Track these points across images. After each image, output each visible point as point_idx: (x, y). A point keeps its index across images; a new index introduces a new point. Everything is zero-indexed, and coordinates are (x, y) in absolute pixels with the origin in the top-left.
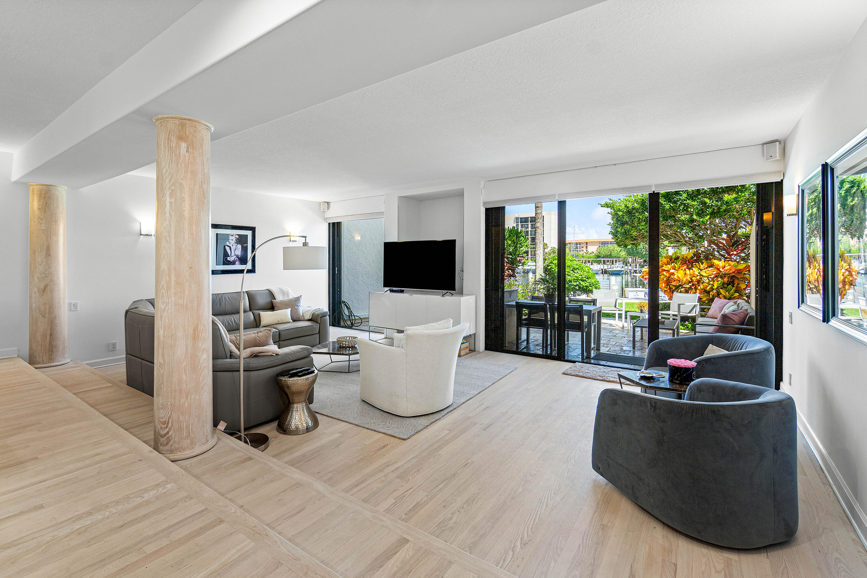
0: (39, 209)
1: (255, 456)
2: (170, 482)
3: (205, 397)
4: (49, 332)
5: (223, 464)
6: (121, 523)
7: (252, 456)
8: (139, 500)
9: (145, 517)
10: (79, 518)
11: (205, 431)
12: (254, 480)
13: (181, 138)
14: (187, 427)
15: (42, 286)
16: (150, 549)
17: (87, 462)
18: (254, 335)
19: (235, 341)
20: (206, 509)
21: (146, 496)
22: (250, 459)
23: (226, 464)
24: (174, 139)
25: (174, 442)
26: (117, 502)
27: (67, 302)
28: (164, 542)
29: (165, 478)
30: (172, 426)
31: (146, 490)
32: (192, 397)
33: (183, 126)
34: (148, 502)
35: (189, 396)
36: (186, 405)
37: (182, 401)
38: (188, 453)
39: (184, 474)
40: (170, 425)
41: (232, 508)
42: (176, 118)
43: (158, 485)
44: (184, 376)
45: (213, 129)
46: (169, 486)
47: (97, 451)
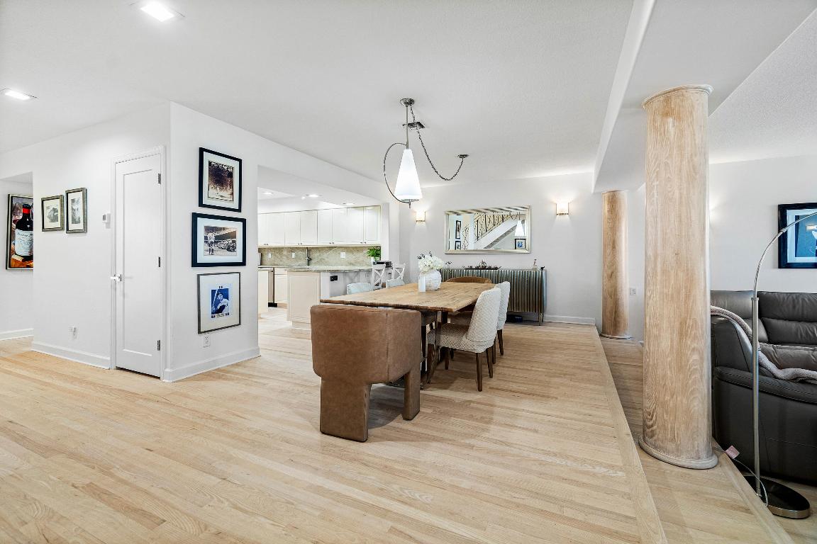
0: (608, 211)
1: (756, 512)
2: (623, 471)
3: (695, 404)
4: (614, 310)
5: (707, 494)
6: (566, 477)
7: (752, 509)
8: (590, 468)
9: (584, 485)
10: (548, 453)
11: (696, 446)
12: (736, 538)
13: (666, 114)
14: (672, 428)
15: (610, 272)
16: (568, 513)
17: (580, 417)
18: (807, 352)
19: (773, 354)
20: (634, 519)
21: (598, 469)
22: (747, 511)
23: (711, 497)
24: (659, 118)
25: (658, 439)
26: (576, 460)
27: (628, 287)
28: (581, 517)
29: (622, 465)
30: (656, 420)
31: (601, 464)
32: (679, 399)
33: (668, 100)
34: (594, 475)
35: (675, 396)
36: (671, 405)
37: (667, 398)
38: (672, 458)
39: (640, 472)
40: (654, 418)
41: (661, 540)
42: (659, 95)
43: (612, 467)
44: (669, 372)
45: (711, 89)
46: (620, 474)
47: (591, 412)
